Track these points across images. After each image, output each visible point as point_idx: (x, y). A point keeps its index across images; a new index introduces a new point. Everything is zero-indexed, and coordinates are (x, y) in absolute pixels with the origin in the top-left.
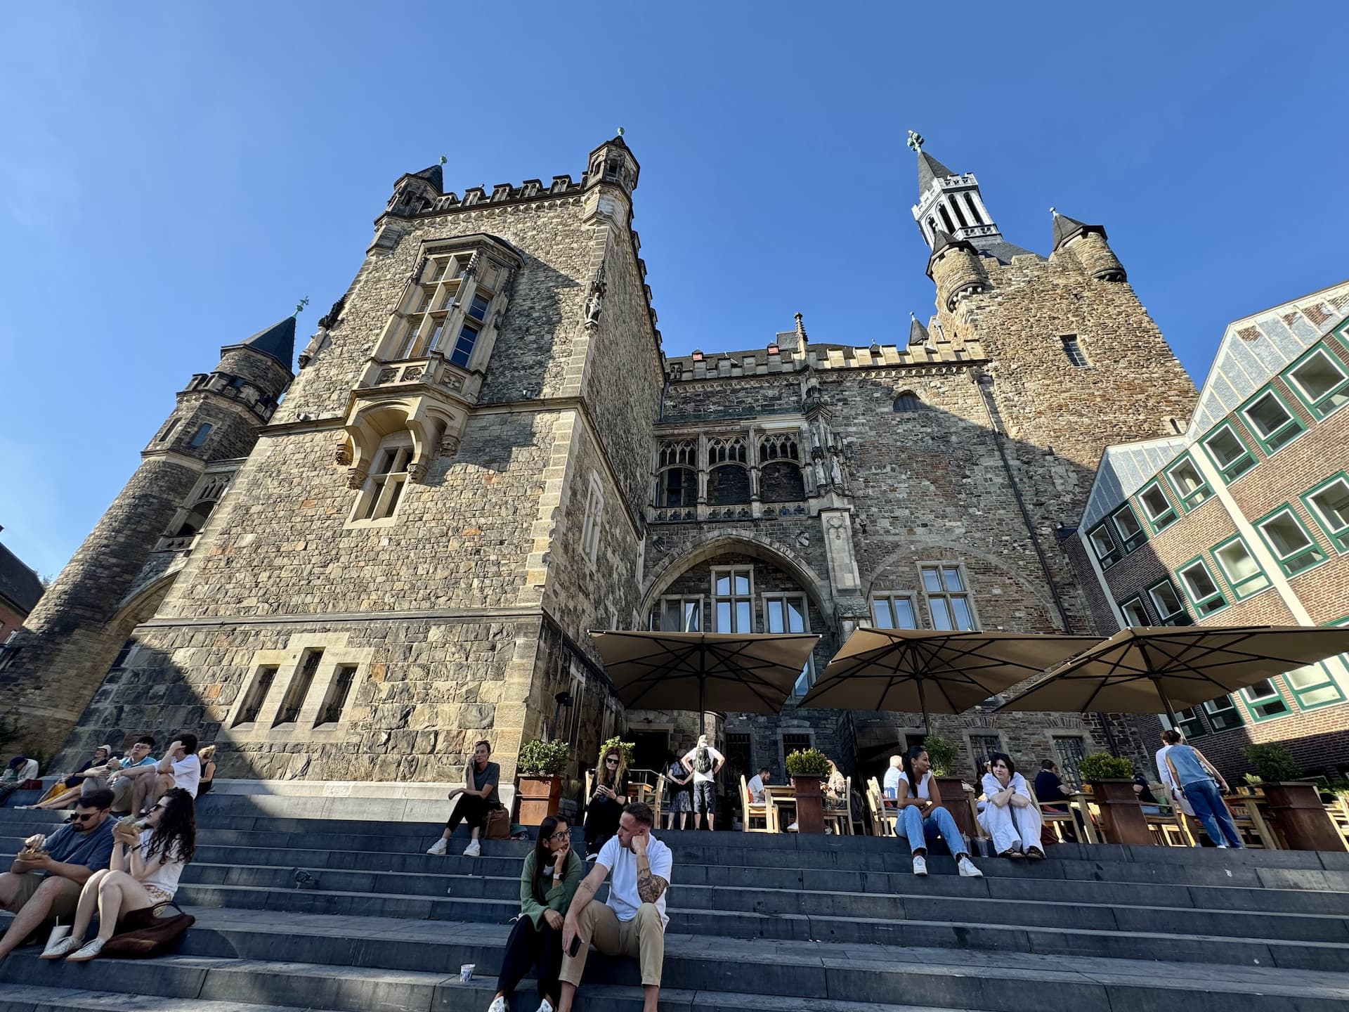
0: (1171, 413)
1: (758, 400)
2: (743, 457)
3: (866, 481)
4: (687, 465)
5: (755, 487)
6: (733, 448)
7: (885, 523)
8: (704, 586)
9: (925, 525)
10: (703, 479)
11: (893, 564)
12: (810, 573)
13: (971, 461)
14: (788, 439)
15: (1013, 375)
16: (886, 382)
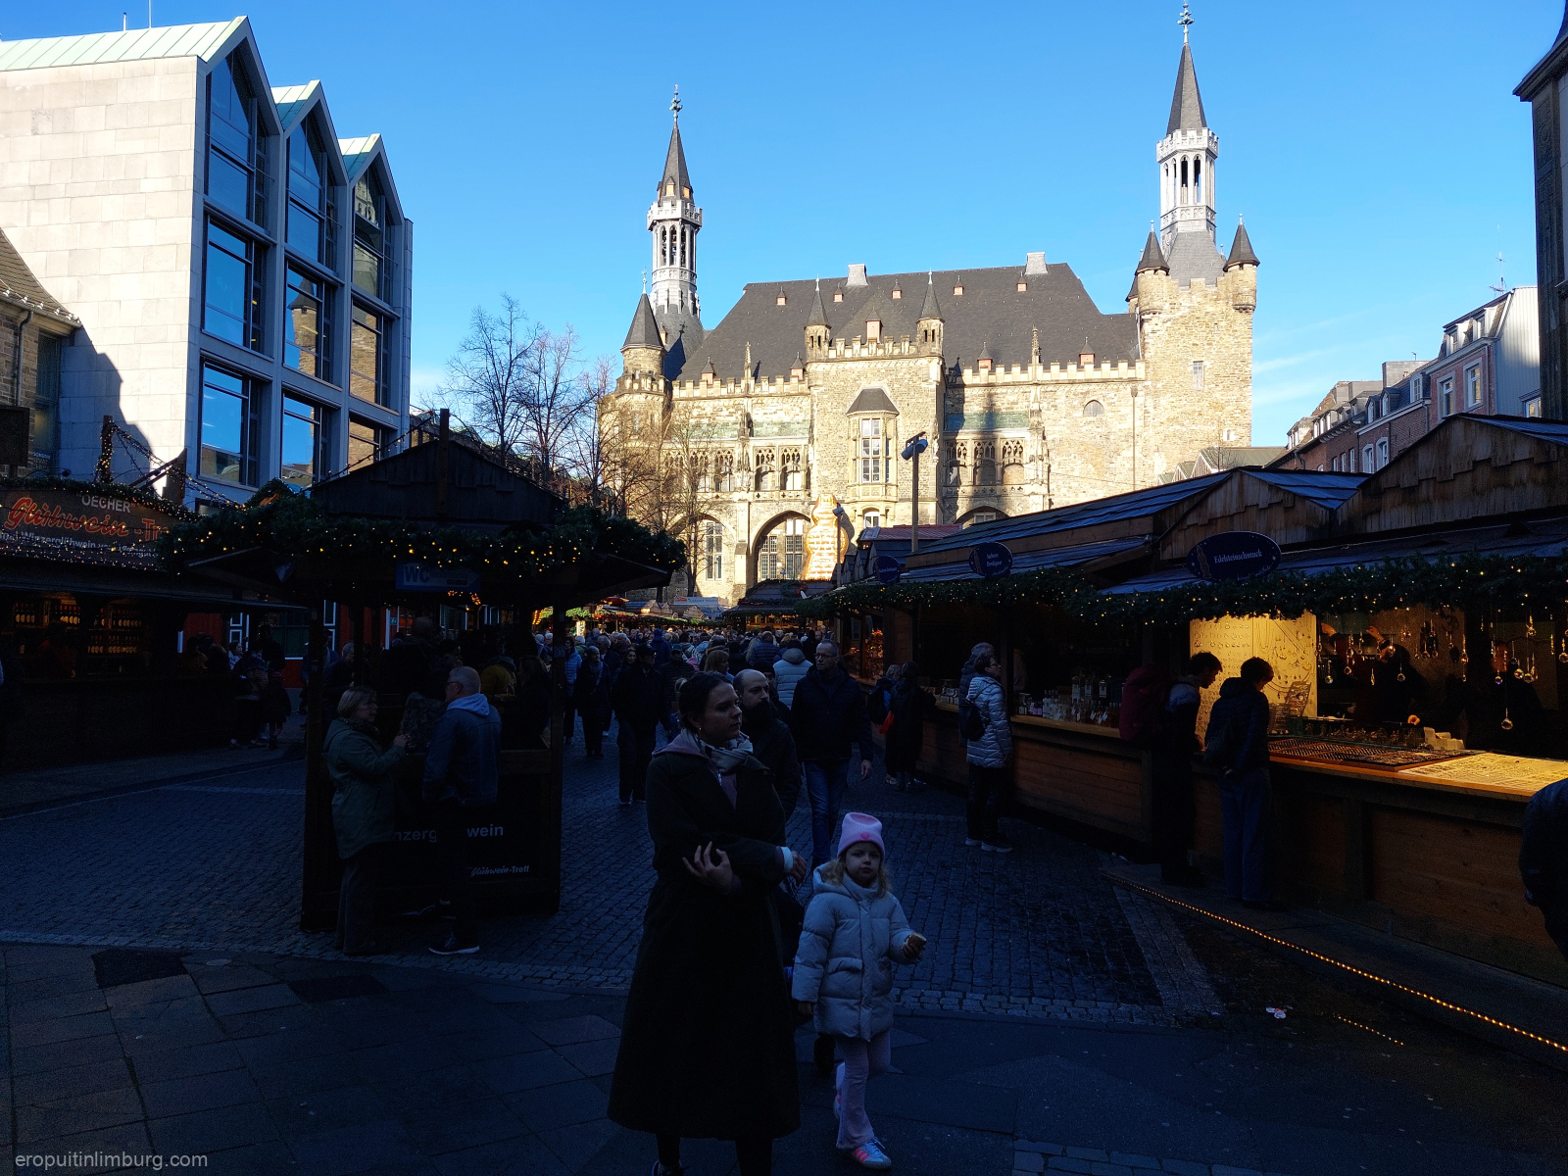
0: (1230, 426)
1: (1003, 404)
2: (993, 456)
4: (962, 459)
5: (999, 476)
6: (988, 448)
10: (971, 470)
14: (1018, 443)
15: (1156, 394)
16: (1082, 393)
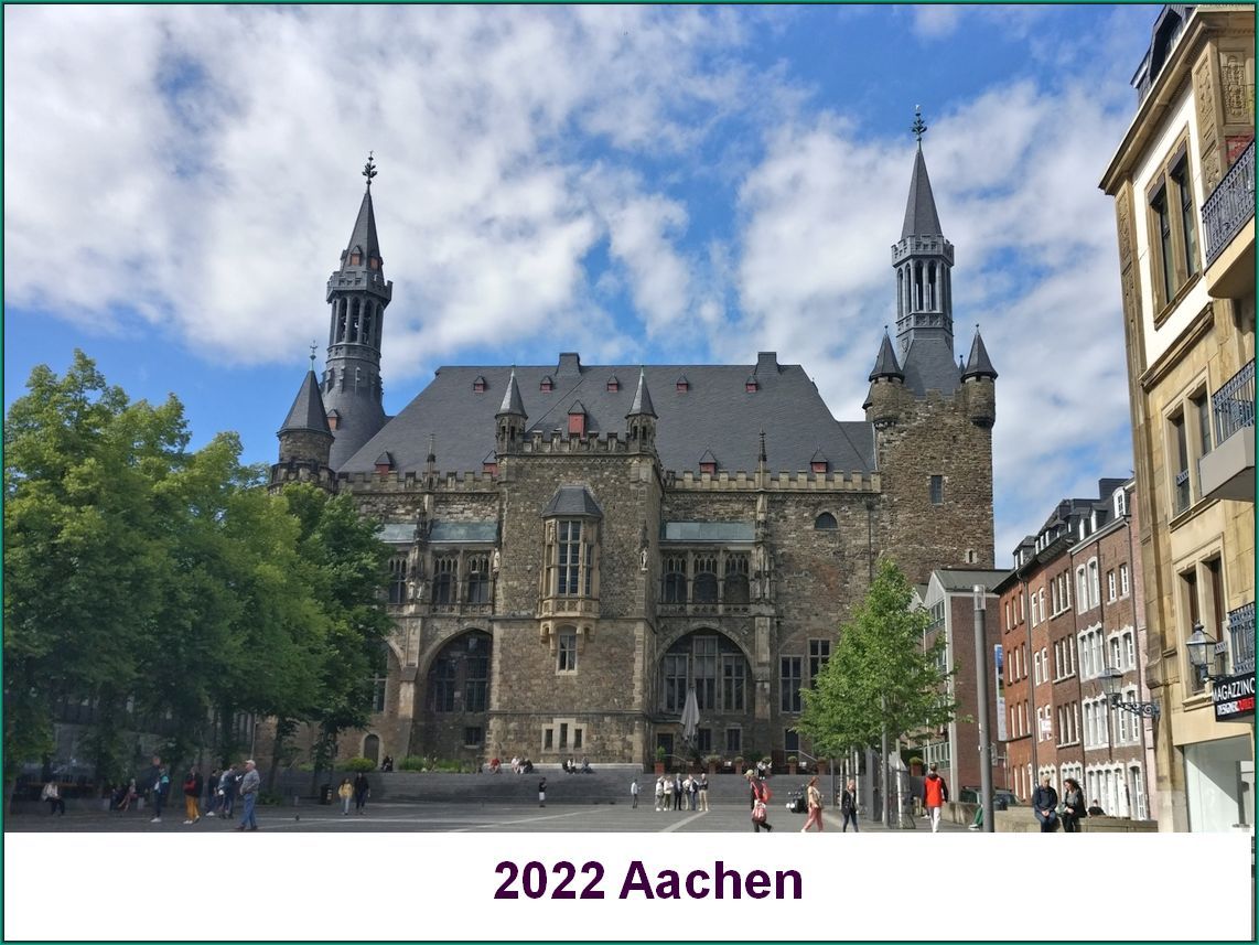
0: (972, 546)
1: (727, 513)
2: (715, 570)
3: (789, 582)
4: (680, 572)
5: (721, 593)
6: (709, 561)
7: (795, 612)
8: (689, 648)
9: (817, 615)
10: (690, 585)
11: (796, 639)
12: (746, 650)
13: (852, 571)
14: (743, 557)
15: (893, 508)
16: (813, 505)
